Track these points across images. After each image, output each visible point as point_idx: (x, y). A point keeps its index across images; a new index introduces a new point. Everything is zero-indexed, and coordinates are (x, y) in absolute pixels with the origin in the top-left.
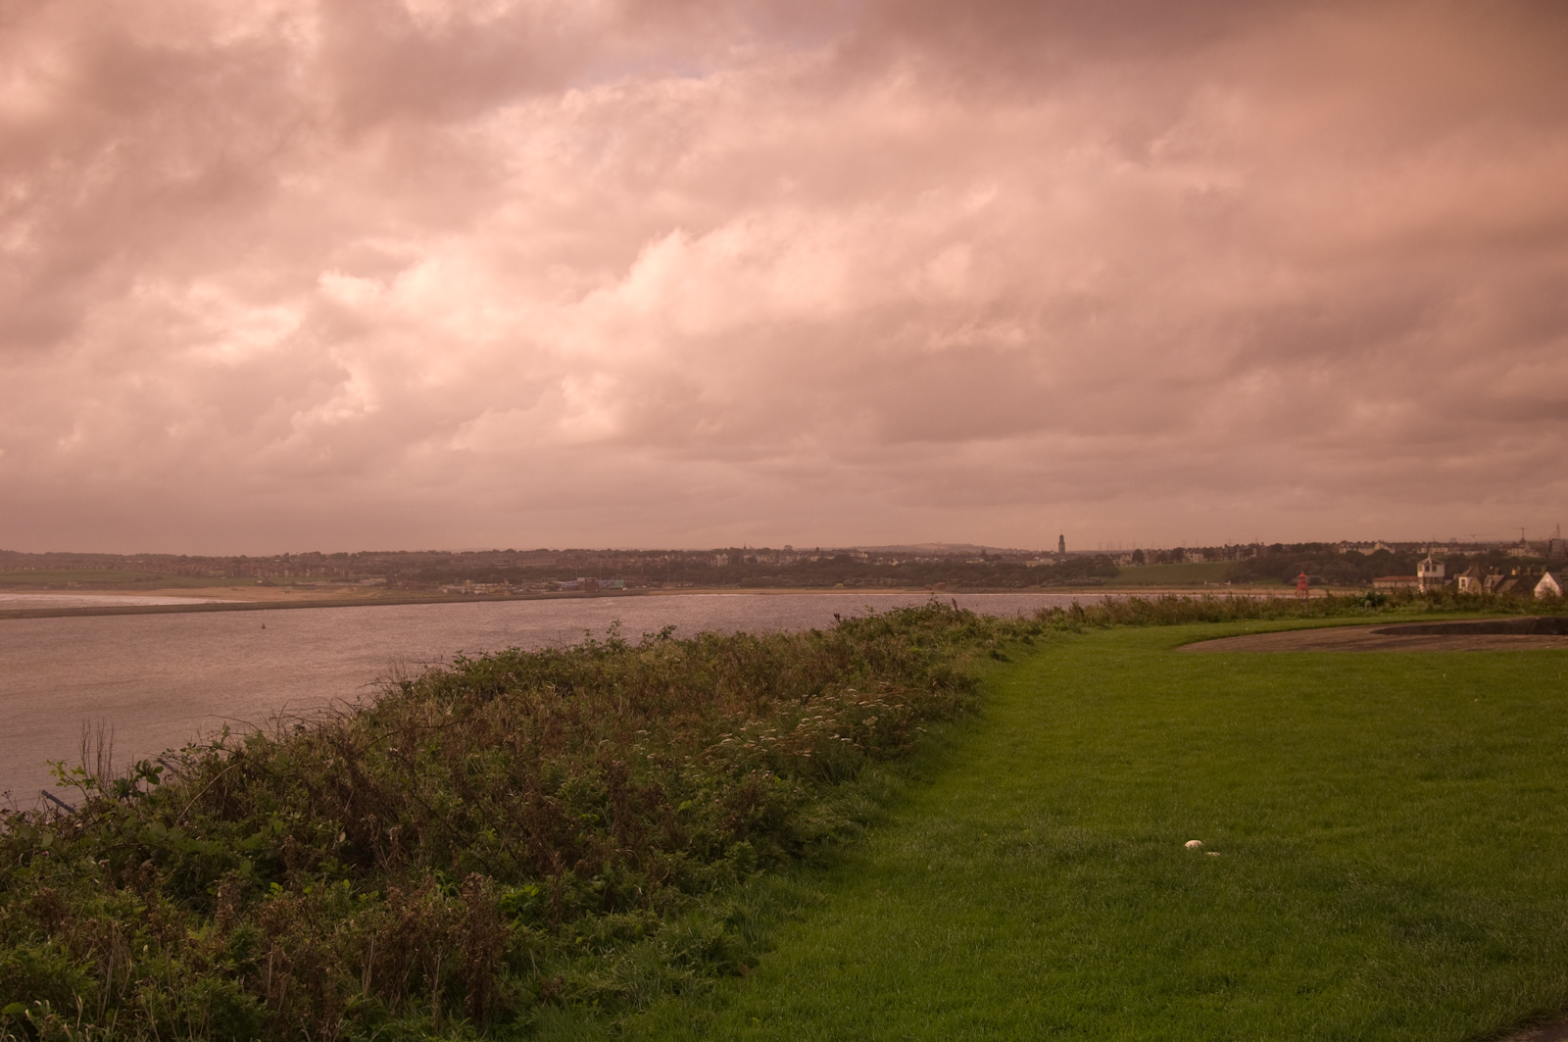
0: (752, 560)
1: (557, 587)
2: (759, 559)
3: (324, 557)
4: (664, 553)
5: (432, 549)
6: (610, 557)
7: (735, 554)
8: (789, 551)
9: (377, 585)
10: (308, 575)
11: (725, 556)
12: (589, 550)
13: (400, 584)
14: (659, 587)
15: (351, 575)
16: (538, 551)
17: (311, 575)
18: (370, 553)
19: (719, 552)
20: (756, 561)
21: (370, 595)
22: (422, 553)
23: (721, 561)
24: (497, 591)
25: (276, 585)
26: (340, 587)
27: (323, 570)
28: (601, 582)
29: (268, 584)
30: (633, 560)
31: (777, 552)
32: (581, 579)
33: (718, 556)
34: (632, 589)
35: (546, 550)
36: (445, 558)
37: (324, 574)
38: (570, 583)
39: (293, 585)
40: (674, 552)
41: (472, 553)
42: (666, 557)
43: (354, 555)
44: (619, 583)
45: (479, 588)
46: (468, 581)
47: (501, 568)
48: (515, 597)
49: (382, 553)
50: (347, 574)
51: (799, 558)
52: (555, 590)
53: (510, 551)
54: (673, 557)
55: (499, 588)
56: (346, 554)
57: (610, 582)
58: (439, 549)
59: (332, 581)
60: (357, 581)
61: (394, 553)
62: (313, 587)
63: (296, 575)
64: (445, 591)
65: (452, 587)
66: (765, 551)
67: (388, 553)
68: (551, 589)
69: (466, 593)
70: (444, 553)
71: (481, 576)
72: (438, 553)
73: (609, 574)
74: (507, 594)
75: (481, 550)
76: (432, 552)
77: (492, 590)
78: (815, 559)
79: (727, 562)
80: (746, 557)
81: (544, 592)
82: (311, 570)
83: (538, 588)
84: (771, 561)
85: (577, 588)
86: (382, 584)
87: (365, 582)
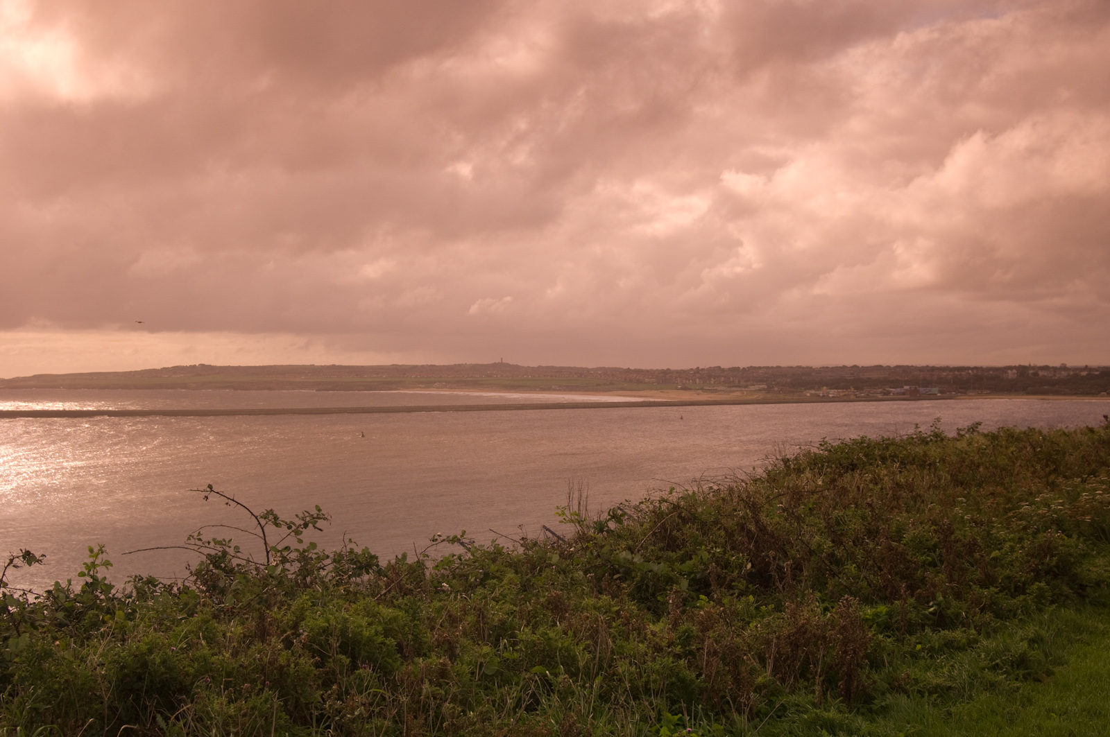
0: (1036, 374)
1: (889, 393)
2: (1041, 373)
3: (723, 370)
4: (969, 368)
5: (799, 365)
6: (928, 371)
7: (1022, 370)
8: (1064, 368)
9: (760, 390)
10: (712, 382)
11: (1014, 371)
12: (912, 366)
13: (776, 389)
14: (965, 393)
15: (742, 383)
16: (875, 366)
17: (715, 382)
18: (755, 368)
19: (1010, 368)
20: (1038, 375)
21: (755, 396)
22: (792, 367)
23: (1011, 375)
24: (845, 395)
25: (691, 389)
26: (734, 391)
27: (722, 379)
28: (921, 389)
29: (685, 388)
30: (945, 374)
31: (1055, 369)
32: (906, 387)
33: (1009, 371)
34: (944, 395)
35: (880, 366)
36: (808, 371)
37: (723, 381)
38: (899, 390)
39: (702, 389)
40: (976, 368)
41: (827, 368)
42: (970, 371)
43: (744, 369)
44: (935, 390)
45: (832, 393)
46: (825, 388)
47: (848, 378)
48: (858, 399)
49: (764, 367)
50: (739, 382)
51: (1071, 373)
52: (887, 395)
53: (855, 366)
54: (975, 372)
55: (846, 393)
56: (739, 368)
57: (928, 389)
58: (804, 364)
59: (729, 387)
60: (746, 387)
61: (772, 367)
62: (715, 391)
63: (703, 383)
64: (808, 395)
65: (813, 392)
66: (1046, 368)
67: (768, 368)
68: (885, 394)
69: (823, 396)
70: (807, 367)
71: (834, 384)
72: (803, 368)
73: (927, 383)
74: (852, 397)
75: (834, 366)
76: (800, 367)
77: (842, 394)
78: (1084, 373)
79: (1016, 375)
80: (1031, 372)
81: (880, 396)
82: (714, 379)
83: (875, 393)
84: (1050, 375)
85: (904, 394)
86: (764, 389)
87: (752, 388)
